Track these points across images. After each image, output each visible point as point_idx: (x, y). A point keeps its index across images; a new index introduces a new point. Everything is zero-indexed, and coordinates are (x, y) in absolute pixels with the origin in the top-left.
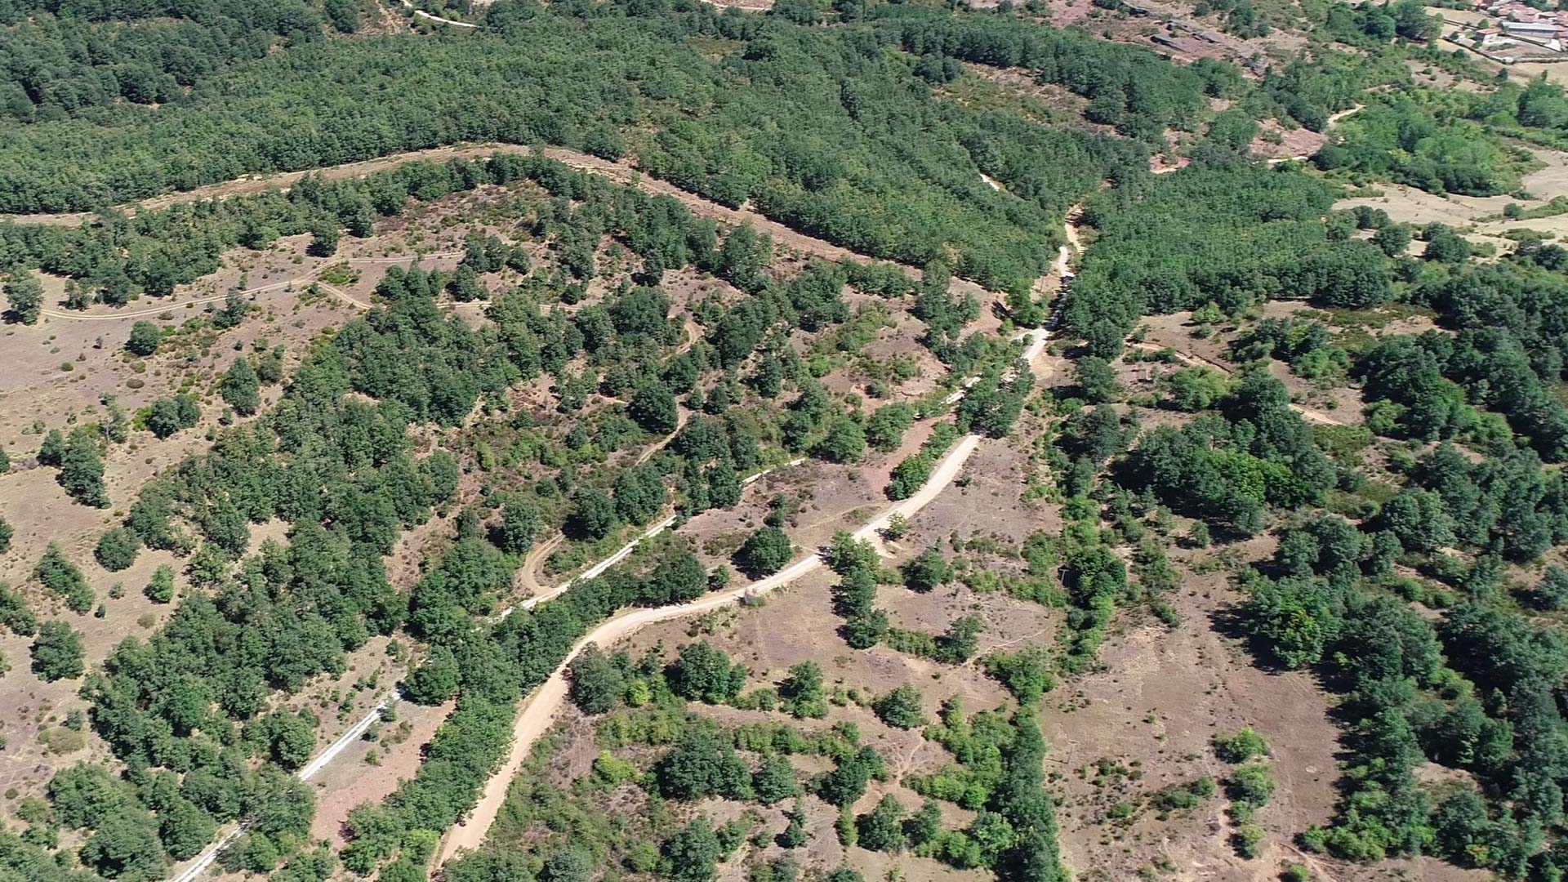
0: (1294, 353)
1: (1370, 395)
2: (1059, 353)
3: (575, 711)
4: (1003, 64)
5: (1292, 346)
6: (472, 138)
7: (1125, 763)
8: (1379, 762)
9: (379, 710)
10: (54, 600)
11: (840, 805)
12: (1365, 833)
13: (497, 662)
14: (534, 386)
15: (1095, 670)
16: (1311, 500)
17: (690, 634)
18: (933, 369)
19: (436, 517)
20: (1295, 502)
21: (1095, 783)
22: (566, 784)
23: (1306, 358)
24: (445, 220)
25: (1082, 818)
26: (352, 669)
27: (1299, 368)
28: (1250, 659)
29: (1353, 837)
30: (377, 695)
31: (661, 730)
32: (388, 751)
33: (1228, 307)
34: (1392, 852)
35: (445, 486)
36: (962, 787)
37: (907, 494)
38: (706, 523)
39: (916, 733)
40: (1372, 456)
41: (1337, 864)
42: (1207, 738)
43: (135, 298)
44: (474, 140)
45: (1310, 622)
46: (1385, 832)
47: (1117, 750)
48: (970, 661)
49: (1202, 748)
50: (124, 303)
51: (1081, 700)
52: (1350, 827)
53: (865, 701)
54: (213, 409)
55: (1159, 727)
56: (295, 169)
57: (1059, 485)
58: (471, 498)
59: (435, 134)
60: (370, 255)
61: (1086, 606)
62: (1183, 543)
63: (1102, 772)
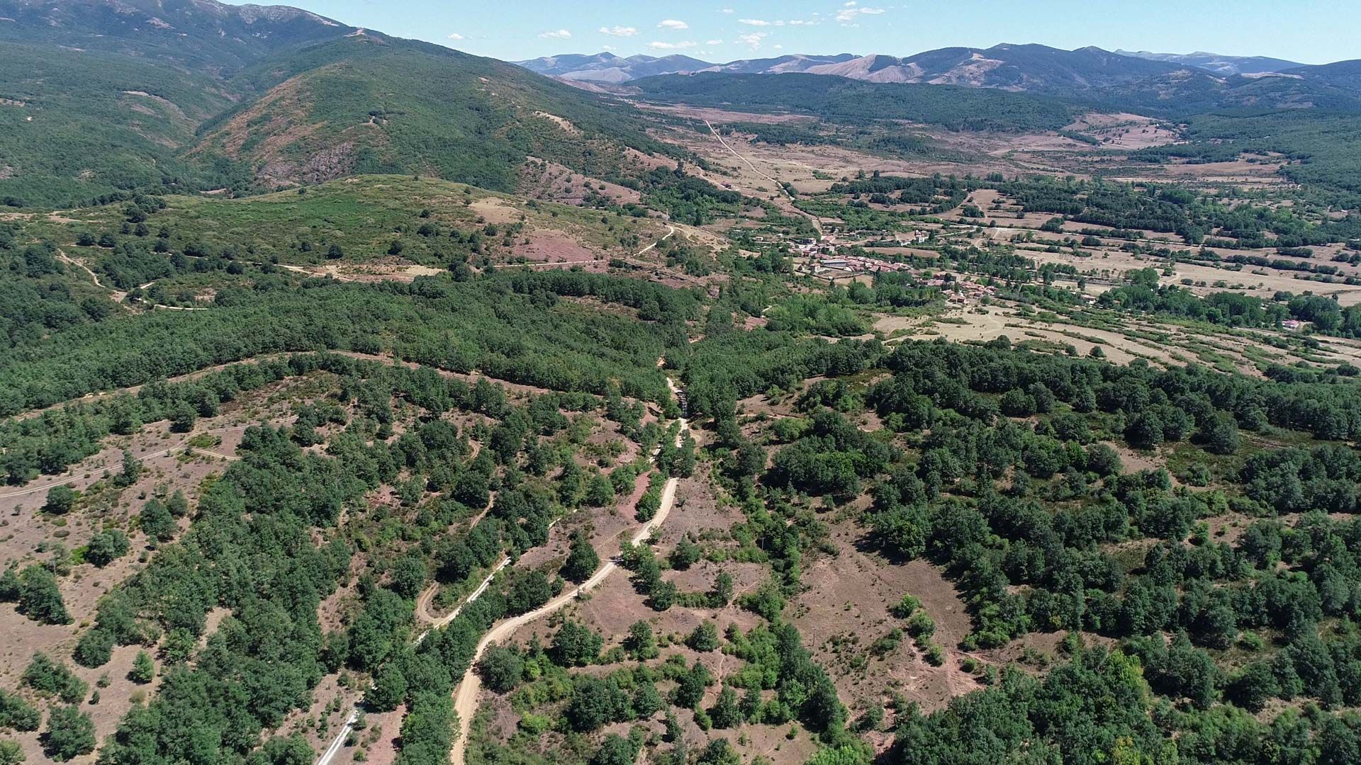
0: (833, 400)
1: (881, 414)
2: (700, 428)
3: (491, 694)
4: (580, 294)
5: (831, 396)
6: (266, 349)
7: (846, 635)
8: (985, 589)
9: (349, 725)
10: (48, 698)
11: (692, 707)
12: (996, 629)
13: (431, 667)
14: (379, 493)
15: (804, 591)
16: (880, 469)
17: (551, 626)
18: (632, 447)
19: (340, 588)
20: (872, 472)
21: (834, 652)
22: (504, 743)
23: (841, 401)
24: (271, 399)
25: (836, 673)
26: (317, 701)
27: (839, 407)
28: (886, 561)
29: (990, 634)
30: (343, 715)
31: (558, 689)
32: (369, 749)
33: (784, 386)
34: (1013, 636)
35: (344, 562)
36: (760, 675)
37: (651, 516)
38: (531, 558)
39: (717, 652)
40: (898, 443)
41: (987, 652)
42: (884, 609)
43: (35, 478)
44: (267, 353)
45: (914, 528)
46: (1006, 625)
47: (838, 630)
48: (730, 603)
49: (884, 615)
50: (26, 483)
51: (804, 609)
52: (986, 629)
53: (680, 640)
54: (139, 541)
55: (854, 611)
56: (133, 385)
57: (734, 496)
58: (362, 571)
59: (239, 350)
60: (223, 426)
61: (782, 556)
62: (819, 510)
63: (836, 644)
